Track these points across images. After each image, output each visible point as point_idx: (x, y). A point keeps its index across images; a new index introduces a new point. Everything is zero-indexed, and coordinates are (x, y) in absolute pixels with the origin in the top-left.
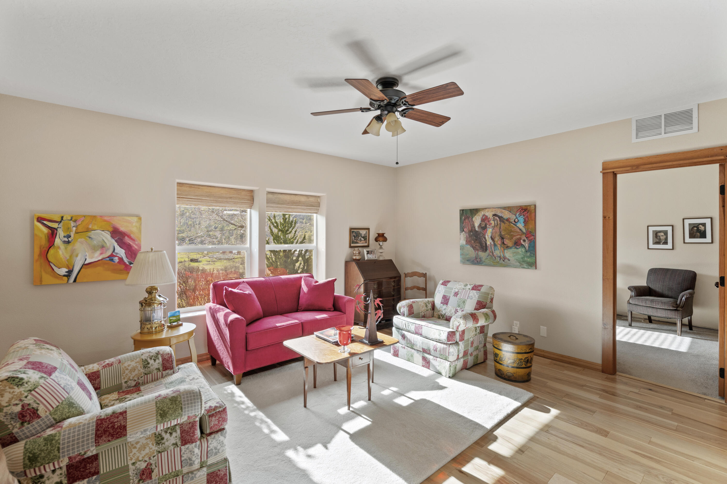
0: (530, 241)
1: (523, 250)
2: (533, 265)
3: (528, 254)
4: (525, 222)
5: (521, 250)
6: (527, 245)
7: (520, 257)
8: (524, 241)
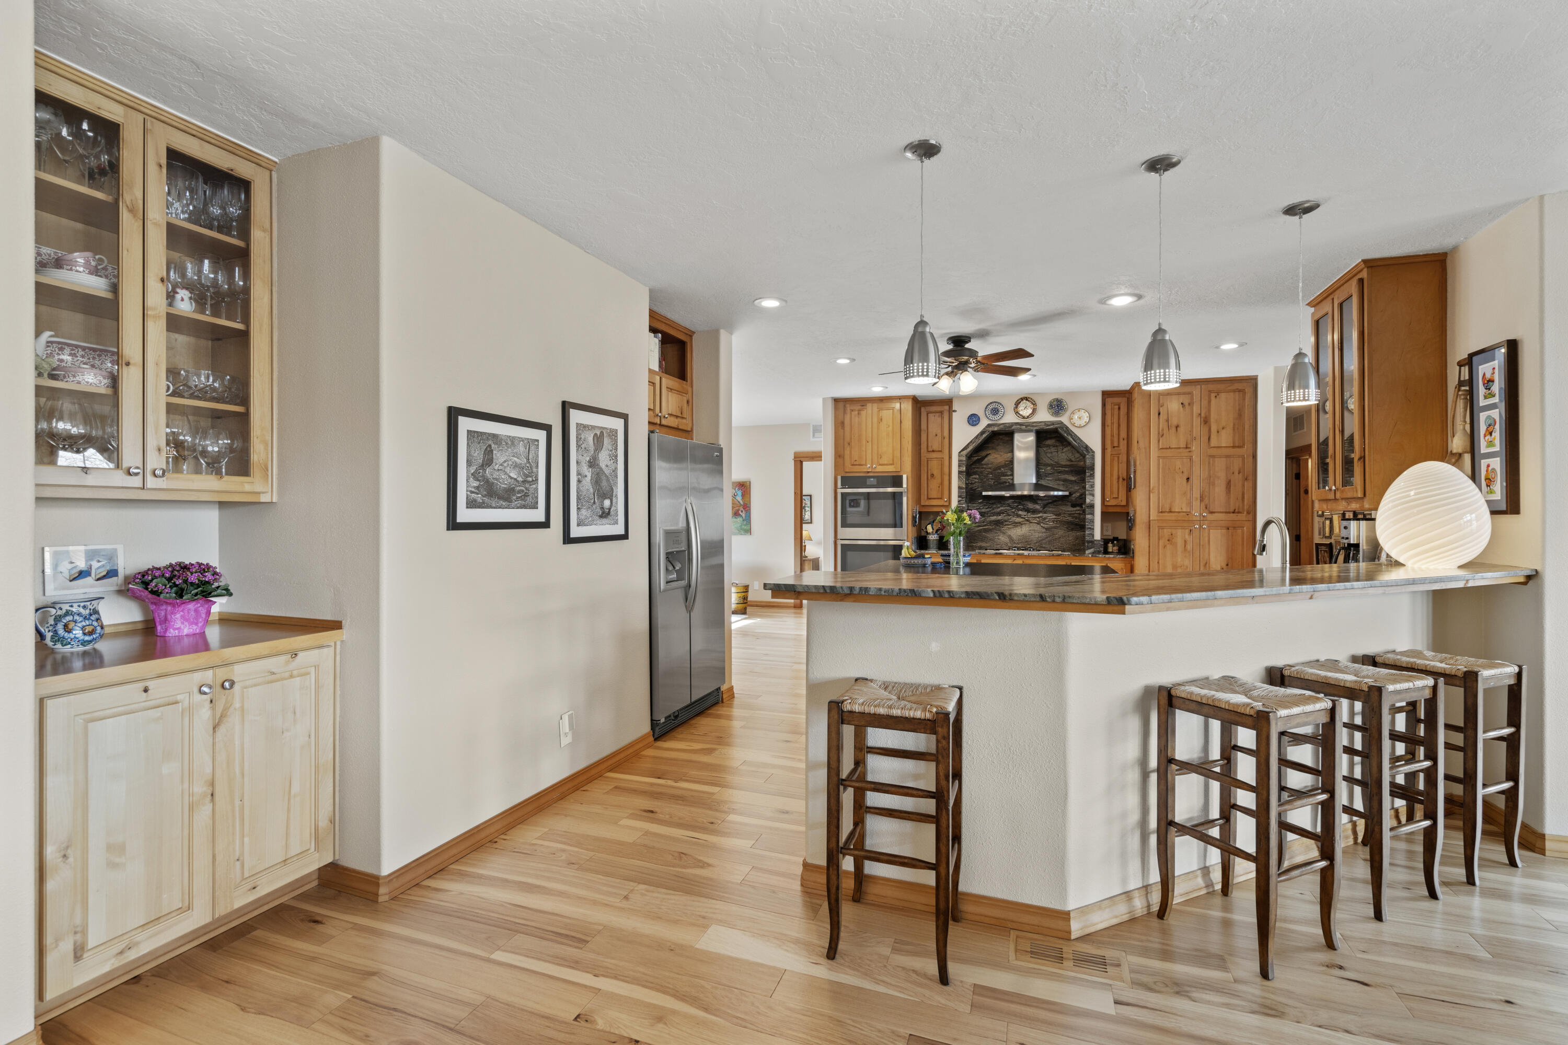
0: (746, 511)
1: (741, 519)
2: (749, 531)
3: (745, 523)
4: (743, 496)
5: (739, 520)
6: (744, 515)
7: (739, 525)
8: (742, 511)
